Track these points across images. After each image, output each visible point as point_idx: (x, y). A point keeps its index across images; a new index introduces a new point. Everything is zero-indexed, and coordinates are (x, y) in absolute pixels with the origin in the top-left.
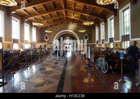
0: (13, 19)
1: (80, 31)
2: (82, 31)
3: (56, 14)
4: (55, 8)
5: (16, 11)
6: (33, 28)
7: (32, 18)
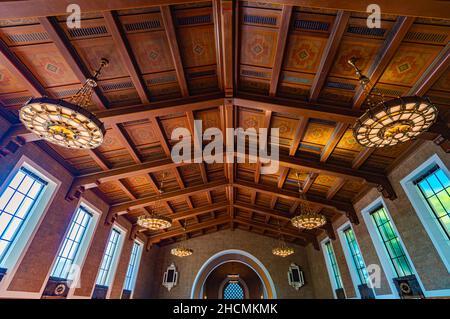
0: (81, 207)
1: (277, 253)
2: (284, 253)
3: (209, 200)
4: (209, 181)
5: (98, 183)
6: (136, 240)
7: (140, 207)
